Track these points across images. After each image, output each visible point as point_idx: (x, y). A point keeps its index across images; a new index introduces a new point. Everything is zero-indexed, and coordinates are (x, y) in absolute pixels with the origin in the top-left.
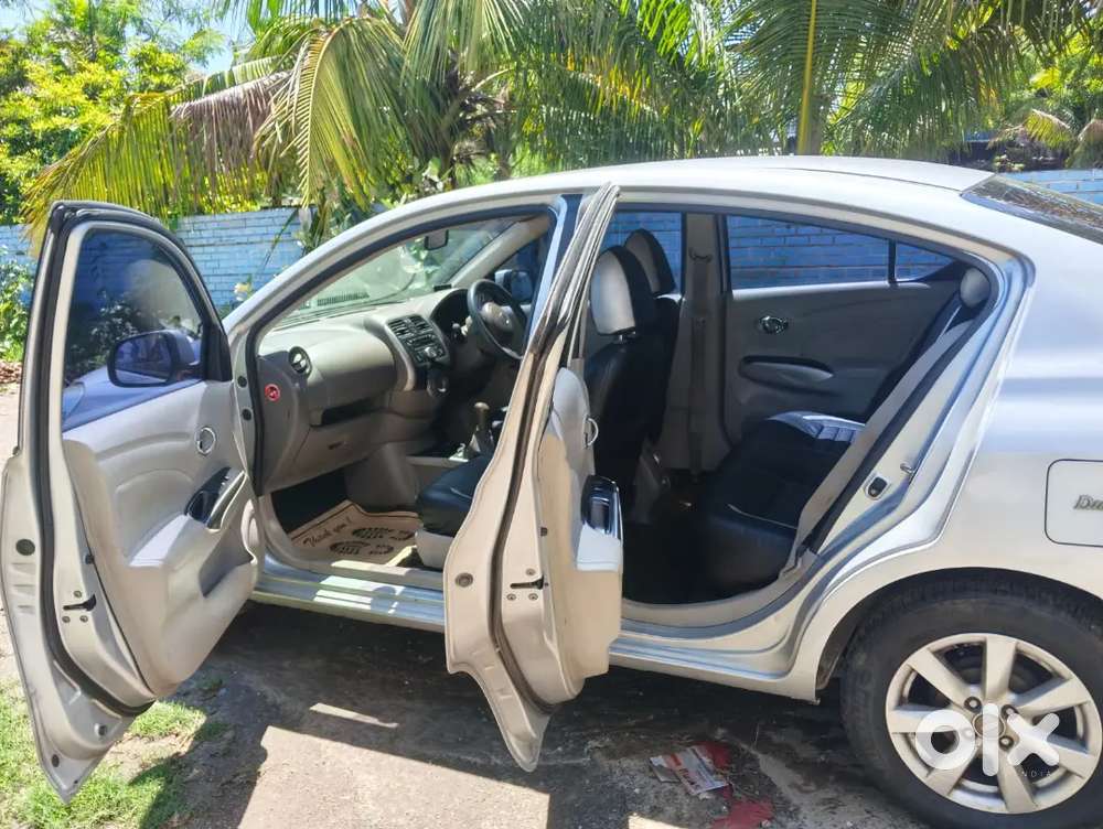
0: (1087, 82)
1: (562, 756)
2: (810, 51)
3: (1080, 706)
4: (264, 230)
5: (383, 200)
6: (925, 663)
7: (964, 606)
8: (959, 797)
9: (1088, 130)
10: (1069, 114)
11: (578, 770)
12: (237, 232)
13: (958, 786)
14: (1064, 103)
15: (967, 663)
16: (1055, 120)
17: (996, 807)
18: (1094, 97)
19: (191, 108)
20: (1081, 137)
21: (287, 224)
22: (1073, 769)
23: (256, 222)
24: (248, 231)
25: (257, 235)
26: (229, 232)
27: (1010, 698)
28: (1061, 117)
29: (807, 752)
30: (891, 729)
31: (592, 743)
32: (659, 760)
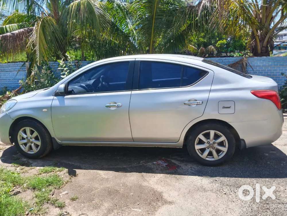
0: (200, 39)
1: (136, 164)
2: (153, 31)
3: (224, 140)
4: (15, 68)
5: (57, 60)
6: (201, 136)
7: (207, 126)
8: (207, 159)
9: (201, 50)
10: (196, 46)
11: (141, 166)
12: (7, 68)
13: (207, 157)
14: (195, 43)
15: (207, 136)
16: (194, 47)
17: (213, 159)
18: (201, 43)
19: (3, 36)
20: (199, 51)
21: (22, 67)
22: (224, 151)
23: (12, 66)
24: (10, 68)
25: (13, 69)
26: (4, 68)
27: (214, 141)
28: (195, 46)
29: (179, 159)
30: (196, 149)
31: (141, 162)
32: (155, 163)
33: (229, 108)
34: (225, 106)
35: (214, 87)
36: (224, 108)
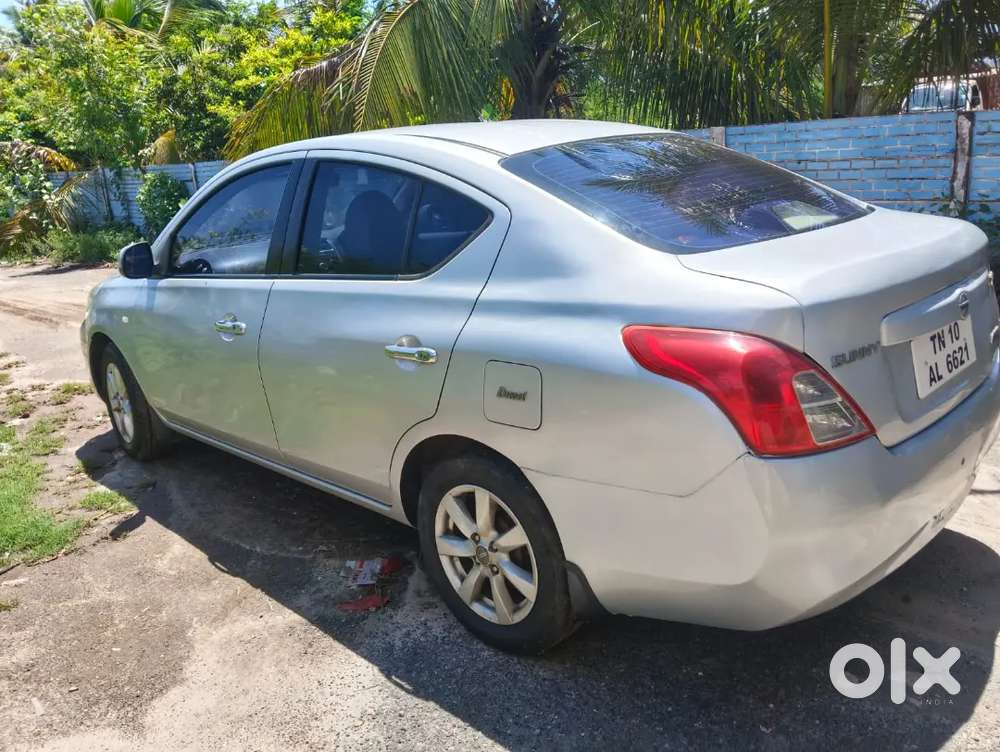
3: (527, 548)
8: (475, 610)
13: (477, 599)
17: (494, 618)
19: (307, 73)
22: (526, 595)
27: (492, 537)
30: (440, 551)
31: (322, 547)
32: (351, 563)
33: (521, 397)
34: (509, 389)
35: (497, 291)
36: (503, 393)
